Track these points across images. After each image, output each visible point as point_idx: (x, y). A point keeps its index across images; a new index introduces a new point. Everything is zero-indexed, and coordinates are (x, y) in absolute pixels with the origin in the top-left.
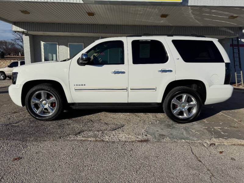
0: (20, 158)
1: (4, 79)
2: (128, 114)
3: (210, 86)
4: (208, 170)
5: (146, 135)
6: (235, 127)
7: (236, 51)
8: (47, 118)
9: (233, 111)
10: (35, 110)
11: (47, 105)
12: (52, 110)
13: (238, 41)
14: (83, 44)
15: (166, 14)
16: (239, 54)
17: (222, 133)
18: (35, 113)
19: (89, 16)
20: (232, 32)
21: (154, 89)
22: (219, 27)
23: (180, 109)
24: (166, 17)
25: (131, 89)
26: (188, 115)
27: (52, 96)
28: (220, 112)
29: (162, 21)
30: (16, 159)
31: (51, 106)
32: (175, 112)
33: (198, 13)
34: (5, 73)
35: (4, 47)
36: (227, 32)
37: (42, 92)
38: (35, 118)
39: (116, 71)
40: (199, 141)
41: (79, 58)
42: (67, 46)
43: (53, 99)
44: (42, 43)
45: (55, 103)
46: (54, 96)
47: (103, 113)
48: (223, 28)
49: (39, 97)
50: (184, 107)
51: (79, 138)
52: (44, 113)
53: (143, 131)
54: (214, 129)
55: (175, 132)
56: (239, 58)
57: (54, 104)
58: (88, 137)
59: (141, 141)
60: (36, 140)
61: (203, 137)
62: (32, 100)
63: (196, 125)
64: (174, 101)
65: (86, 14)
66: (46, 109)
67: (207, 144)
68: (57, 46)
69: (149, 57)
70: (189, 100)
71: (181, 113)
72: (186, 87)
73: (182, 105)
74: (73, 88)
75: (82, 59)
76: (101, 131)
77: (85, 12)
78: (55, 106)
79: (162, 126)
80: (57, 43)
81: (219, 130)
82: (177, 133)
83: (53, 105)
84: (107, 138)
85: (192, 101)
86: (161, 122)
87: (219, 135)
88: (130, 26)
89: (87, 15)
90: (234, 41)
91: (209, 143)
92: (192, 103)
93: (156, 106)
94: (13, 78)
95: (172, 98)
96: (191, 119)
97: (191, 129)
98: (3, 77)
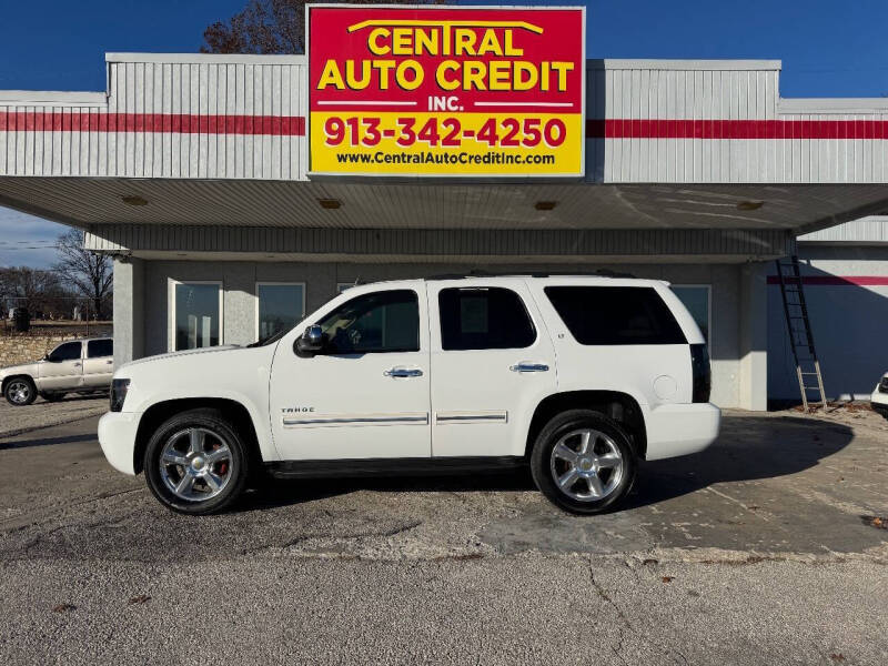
0: (145, 599)
1: (29, 402)
2: (437, 493)
3: (652, 408)
4: (621, 615)
5: (478, 545)
6: (731, 523)
7: (793, 297)
8: (204, 506)
9: (748, 482)
10: (170, 484)
11: (205, 468)
12: (219, 483)
13: (796, 266)
14: (304, 285)
15: (551, 200)
16: (804, 308)
17: (689, 537)
18: (171, 493)
19: (324, 210)
20: (765, 244)
21: (502, 418)
22: (720, 230)
23: (576, 473)
24: (551, 209)
25: (439, 419)
26: (601, 491)
27: (220, 444)
28: (708, 485)
29: (543, 218)
30: (135, 601)
31: (215, 471)
32: (563, 484)
33: (643, 197)
34: (35, 380)
35: (19, 287)
36: (750, 243)
37: (192, 432)
38: (168, 506)
39: (397, 369)
40: (616, 556)
41: (300, 337)
42: (252, 292)
43: (223, 450)
44: (173, 284)
45: (227, 462)
46: (227, 442)
47: (361, 494)
48: (735, 233)
49: (183, 445)
50: (588, 466)
51: (296, 551)
52: (194, 492)
53: (472, 535)
54: (670, 527)
55: (557, 536)
56: (807, 322)
57: (223, 466)
58: (320, 550)
59: (464, 558)
60: (179, 559)
61: (631, 545)
62: (165, 455)
63: (623, 518)
64: (558, 451)
65: (317, 203)
66: (201, 481)
67: (638, 561)
68: (221, 292)
69: (485, 330)
70: (600, 448)
71: (582, 486)
72: (591, 411)
73: (582, 461)
74: (279, 418)
75: (307, 339)
76: (355, 536)
77: (314, 199)
78: (226, 472)
79: (528, 523)
80: (220, 283)
81: (683, 529)
82: (564, 538)
83: (220, 468)
84: (369, 553)
85: (609, 450)
86: (528, 511)
87: (676, 540)
88: (449, 230)
89: (320, 207)
90: (783, 268)
91: (642, 558)
92: (608, 456)
93: (512, 465)
94: (113, 394)
95: (553, 442)
96: (610, 502)
97: (603, 529)
98: (26, 394)
